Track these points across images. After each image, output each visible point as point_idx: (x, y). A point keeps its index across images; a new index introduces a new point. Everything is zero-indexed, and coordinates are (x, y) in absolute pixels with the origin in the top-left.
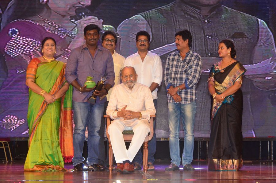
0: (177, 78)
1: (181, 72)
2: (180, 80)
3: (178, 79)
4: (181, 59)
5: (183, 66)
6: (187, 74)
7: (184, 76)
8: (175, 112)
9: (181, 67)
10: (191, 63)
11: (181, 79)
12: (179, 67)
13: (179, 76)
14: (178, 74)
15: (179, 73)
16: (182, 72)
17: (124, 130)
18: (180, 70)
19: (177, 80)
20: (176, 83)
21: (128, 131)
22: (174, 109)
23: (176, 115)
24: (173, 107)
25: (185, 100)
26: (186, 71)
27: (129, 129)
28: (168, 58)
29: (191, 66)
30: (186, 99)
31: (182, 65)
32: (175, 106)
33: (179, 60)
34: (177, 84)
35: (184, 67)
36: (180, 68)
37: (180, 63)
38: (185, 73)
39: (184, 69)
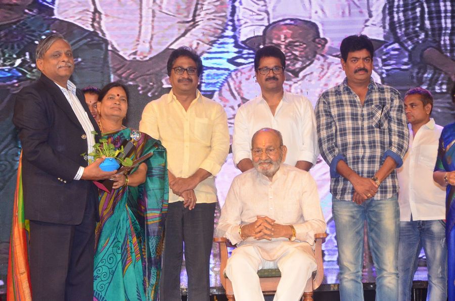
0: (363, 143)
1: (369, 128)
2: (371, 147)
3: (367, 145)
4: (358, 99)
5: (371, 115)
6: (382, 132)
7: (377, 137)
8: (355, 224)
9: (366, 117)
10: (388, 106)
11: (372, 144)
12: (359, 117)
13: (366, 138)
14: (363, 133)
15: (366, 131)
16: (372, 127)
17: (260, 268)
18: (366, 124)
19: (364, 147)
20: (361, 155)
21: (268, 269)
22: (353, 217)
23: (357, 230)
24: (352, 212)
25: (382, 192)
26: (379, 125)
27: (270, 265)
28: (324, 103)
29: (388, 112)
30: (384, 190)
31: (365, 112)
32: (356, 209)
33: (355, 102)
34: (363, 157)
35: (372, 117)
36: (363, 120)
37: (359, 109)
38: (378, 129)
39: (375, 121)
